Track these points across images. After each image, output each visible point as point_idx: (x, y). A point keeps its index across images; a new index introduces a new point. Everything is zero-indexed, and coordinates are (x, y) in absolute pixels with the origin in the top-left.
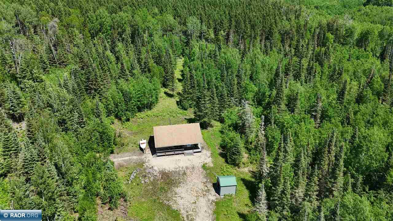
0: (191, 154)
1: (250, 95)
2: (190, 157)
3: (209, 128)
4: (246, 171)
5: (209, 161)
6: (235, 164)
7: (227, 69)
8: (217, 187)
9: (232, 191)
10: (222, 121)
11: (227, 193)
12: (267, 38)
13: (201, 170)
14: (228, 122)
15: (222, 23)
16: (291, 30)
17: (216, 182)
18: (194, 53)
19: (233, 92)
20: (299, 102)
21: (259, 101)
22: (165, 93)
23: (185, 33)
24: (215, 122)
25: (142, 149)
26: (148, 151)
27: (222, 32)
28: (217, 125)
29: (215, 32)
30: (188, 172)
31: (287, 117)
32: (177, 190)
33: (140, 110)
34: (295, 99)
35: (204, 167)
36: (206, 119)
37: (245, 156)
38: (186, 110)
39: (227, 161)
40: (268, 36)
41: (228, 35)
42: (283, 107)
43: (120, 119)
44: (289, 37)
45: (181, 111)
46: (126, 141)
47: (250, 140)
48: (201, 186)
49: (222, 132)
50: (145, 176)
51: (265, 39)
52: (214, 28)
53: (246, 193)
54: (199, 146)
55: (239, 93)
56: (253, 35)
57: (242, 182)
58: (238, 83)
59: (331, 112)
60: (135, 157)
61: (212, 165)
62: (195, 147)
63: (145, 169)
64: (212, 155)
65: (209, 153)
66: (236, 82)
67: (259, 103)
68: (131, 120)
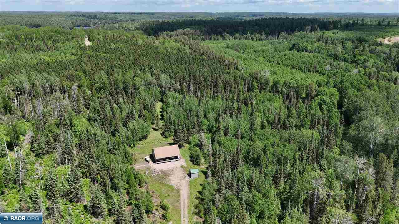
0: (174, 161)
1: (205, 127)
2: (175, 163)
3: (182, 148)
4: (203, 167)
5: (185, 164)
6: (198, 164)
7: (190, 111)
8: (190, 175)
9: (197, 176)
10: (189, 143)
11: (194, 177)
12: (215, 87)
13: (181, 168)
14: (193, 143)
15: (184, 78)
16: (230, 81)
17: (189, 173)
18: (169, 102)
19: (195, 126)
20: (229, 130)
21: (210, 130)
22: (153, 128)
23: (159, 85)
24: (185, 144)
25: (147, 161)
26: (151, 162)
27: (185, 84)
28: (187, 146)
29: (180, 84)
30: (174, 170)
31: (223, 139)
32: (170, 178)
33: (140, 140)
34: (228, 129)
35: (182, 167)
36: (180, 143)
37: (203, 161)
38: (167, 138)
39: (193, 164)
40: (216, 86)
41: (189, 85)
42: (222, 133)
43: (130, 146)
44: (229, 86)
45: (165, 139)
46: (137, 158)
47: (205, 152)
48: (182, 175)
49: (190, 149)
50: (153, 173)
51: (214, 88)
52: (179, 81)
53: (204, 176)
54: (178, 157)
55: (198, 126)
56: (205, 86)
57: (201, 172)
58: (198, 120)
59: (245, 134)
60: (144, 165)
61: (186, 166)
62: (176, 157)
63: (152, 170)
64: (186, 161)
65: (184, 160)
66: (196, 120)
67: (210, 131)
68: (136, 146)
